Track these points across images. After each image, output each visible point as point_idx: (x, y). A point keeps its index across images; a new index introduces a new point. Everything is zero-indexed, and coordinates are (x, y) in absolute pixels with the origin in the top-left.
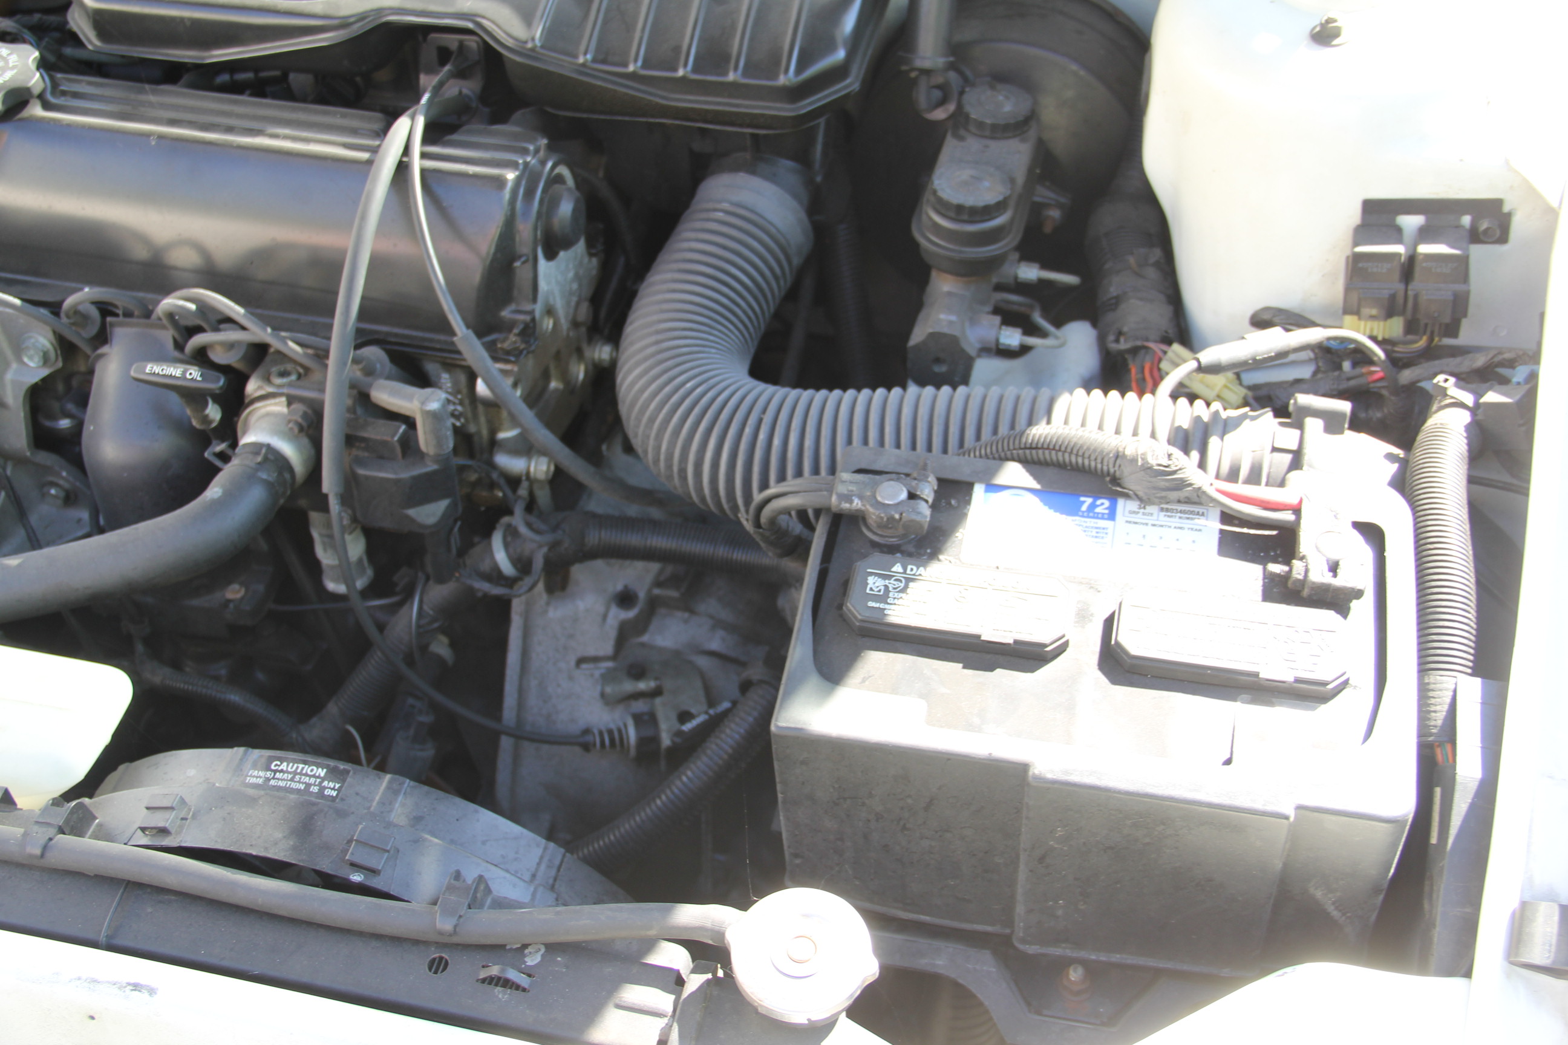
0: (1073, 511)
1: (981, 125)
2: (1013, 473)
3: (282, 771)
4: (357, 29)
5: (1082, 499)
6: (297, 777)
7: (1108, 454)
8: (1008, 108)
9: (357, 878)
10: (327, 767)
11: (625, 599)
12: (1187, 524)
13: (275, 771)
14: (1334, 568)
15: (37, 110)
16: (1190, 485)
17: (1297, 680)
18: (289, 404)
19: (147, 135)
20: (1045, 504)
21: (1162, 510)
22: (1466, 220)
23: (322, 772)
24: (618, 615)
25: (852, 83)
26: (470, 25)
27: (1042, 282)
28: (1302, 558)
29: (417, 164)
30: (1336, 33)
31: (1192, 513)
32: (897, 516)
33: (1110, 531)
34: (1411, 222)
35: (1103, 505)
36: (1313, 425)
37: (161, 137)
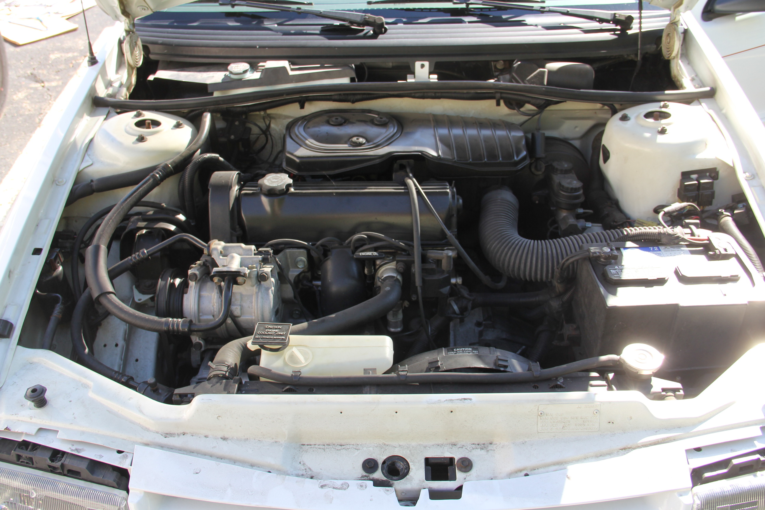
0: (649, 250)
1: (561, 171)
2: (629, 244)
3: (458, 351)
4: (384, 159)
5: (650, 248)
6: (464, 351)
7: (656, 234)
8: (566, 166)
9: (502, 369)
10: (471, 348)
11: (479, 324)
12: (679, 249)
13: (457, 351)
14: (726, 250)
15: (292, 190)
16: (681, 237)
17: (731, 276)
18: (397, 263)
19: (332, 193)
20: (641, 250)
21: (671, 247)
22: (708, 174)
23: (471, 349)
24: (477, 329)
25: (527, 162)
26: (420, 154)
27: (584, 213)
28: (717, 249)
29: (422, 191)
30: (666, 130)
31: (679, 247)
32: (611, 255)
33: (661, 253)
34: (694, 176)
35: (656, 248)
36: (693, 227)
37: (336, 193)
